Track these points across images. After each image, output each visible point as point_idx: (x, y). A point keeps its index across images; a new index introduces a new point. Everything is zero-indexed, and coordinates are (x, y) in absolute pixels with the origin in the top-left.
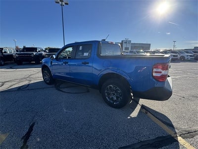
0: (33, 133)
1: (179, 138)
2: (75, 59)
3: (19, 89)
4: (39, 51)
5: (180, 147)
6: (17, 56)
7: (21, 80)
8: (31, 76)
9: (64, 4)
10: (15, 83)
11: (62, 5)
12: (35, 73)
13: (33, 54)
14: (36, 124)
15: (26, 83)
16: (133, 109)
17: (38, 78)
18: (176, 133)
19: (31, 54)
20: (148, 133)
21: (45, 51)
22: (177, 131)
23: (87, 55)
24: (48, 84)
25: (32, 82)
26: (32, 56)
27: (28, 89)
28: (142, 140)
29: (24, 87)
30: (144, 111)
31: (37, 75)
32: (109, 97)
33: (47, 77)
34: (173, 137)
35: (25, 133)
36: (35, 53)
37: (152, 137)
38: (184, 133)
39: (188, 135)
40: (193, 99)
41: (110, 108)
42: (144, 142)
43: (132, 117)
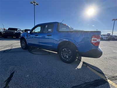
0: (13, 78)
1: (108, 81)
2: (43, 33)
3: (4, 51)
4: (19, 31)
5: (110, 86)
6: (4, 32)
7: (6, 46)
8: (13, 45)
9: (35, 4)
10: (2, 48)
11: (34, 5)
12: (15, 43)
13: (15, 32)
14: (15, 72)
15: (9, 48)
16: (78, 64)
17: (18, 46)
18: (106, 78)
19: (13, 32)
20: (89, 78)
21: (22, 31)
22: (106, 76)
23: (51, 30)
24: (24, 49)
25: (13, 48)
26: (14, 33)
27: (10, 52)
28: (86, 82)
29: (8, 50)
30: (85, 65)
31: (17, 44)
32: (63, 57)
33: (23, 45)
34: (105, 80)
35: (7, 78)
36: (16, 32)
37: (92, 80)
38: (111, 77)
39: (113, 78)
40: (112, 59)
41: (64, 63)
42: (87, 83)
43: (78, 68)
